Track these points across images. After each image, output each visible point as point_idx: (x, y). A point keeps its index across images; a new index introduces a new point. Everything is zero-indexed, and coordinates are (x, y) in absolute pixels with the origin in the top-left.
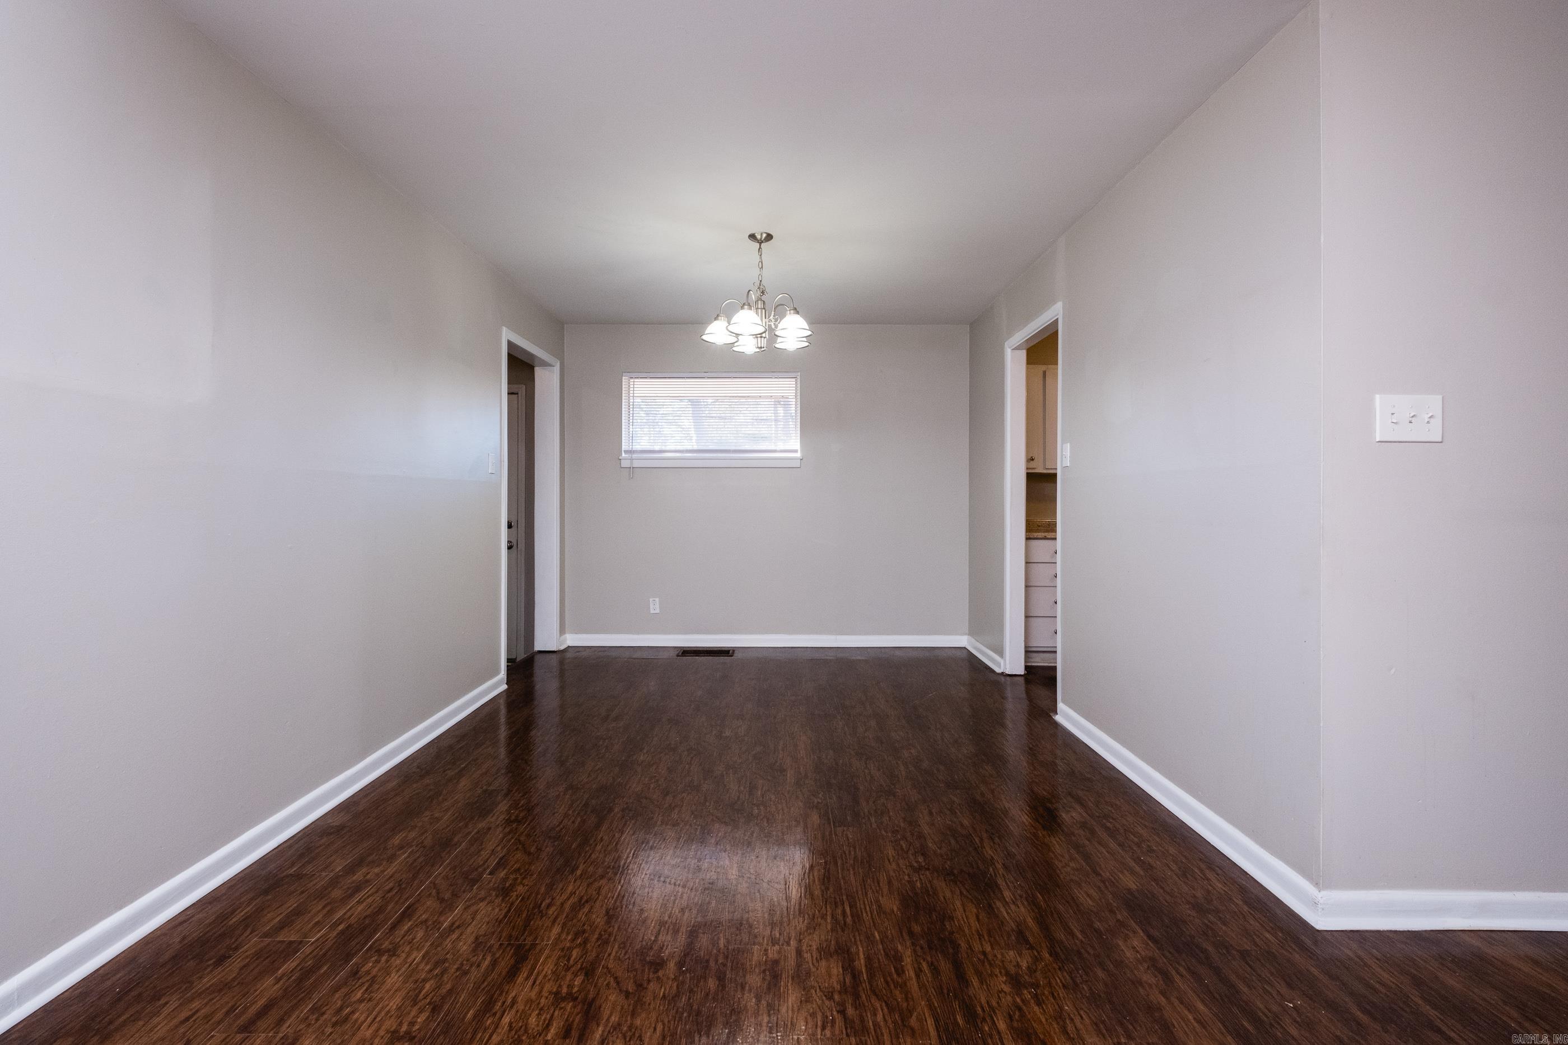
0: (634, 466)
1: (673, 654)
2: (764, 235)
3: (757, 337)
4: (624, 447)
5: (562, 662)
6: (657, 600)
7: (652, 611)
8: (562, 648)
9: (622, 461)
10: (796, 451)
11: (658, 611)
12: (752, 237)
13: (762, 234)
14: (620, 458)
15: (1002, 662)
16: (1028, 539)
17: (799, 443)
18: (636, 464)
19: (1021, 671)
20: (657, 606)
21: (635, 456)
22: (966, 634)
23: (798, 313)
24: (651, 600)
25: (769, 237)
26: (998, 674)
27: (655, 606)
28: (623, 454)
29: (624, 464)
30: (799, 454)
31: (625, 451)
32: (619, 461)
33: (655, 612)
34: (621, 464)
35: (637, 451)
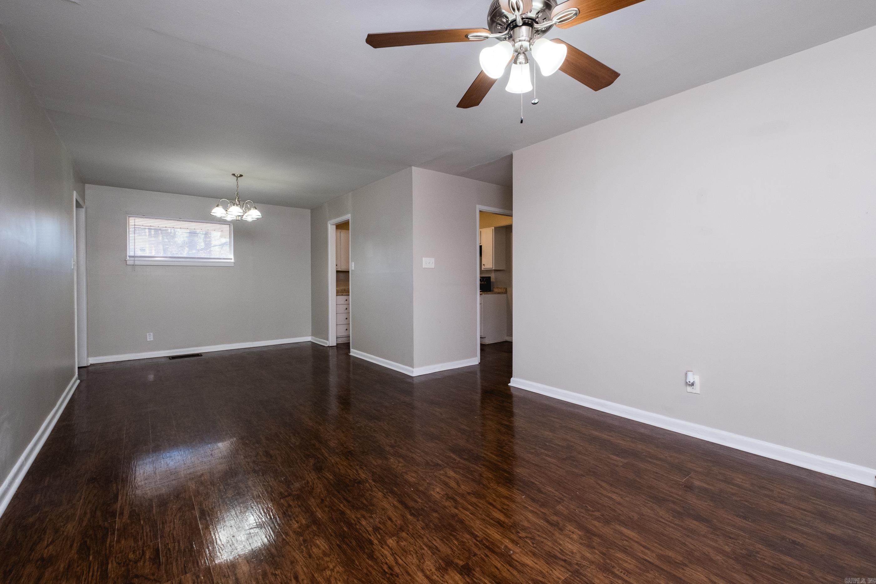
1: (167, 359)
4: (128, 254)
6: (152, 334)
7: (148, 340)
10: (231, 259)
11: (152, 339)
12: (234, 175)
13: (238, 174)
14: (126, 260)
15: (328, 342)
16: (337, 295)
18: (137, 263)
20: (152, 337)
21: (136, 259)
22: (310, 336)
24: (148, 334)
25: (241, 176)
26: (327, 347)
27: (150, 337)
28: (128, 258)
29: (128, 263)
30: (233, 261)
31: (129, 256)
32: (125, 262)
33: (150, 340)
34: (126, 263)
35: (137, 257)
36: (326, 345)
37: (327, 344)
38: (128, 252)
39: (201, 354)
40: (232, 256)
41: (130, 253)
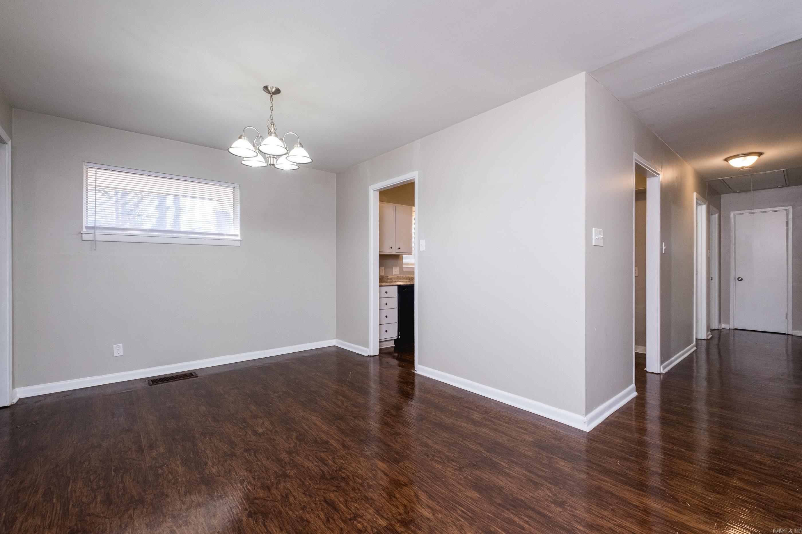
0: (97, 240)
1: (145, 384)
2: (274, 90)
3: (270, 157)
4: (85, 224)
5: (12, 414)
6: (121, 345)
7: (115, 355)
8: (15, 401)
9: (84, 235)
10: (237, 235)
11: (121, 354)
12: (266, 88)
13: (273, 87)
14: (82, 232)
15: (368, 350)
16: (380, 286)
17: (239, 231)
18: (99, 238)
19: (377, 353)
20: (121, 350)
21: (97, 231)
22: (335, 338)
23: (303, 147)
24: (115, 346)
25: (278, 91)
26: (366, 356)
27: (118, 351)
28: (84, 229)
29: (85, 237)
30: (239, 238)
31: (87, 227)
32: (81, 235)
33: (119, 355)
34: (82, 237)
35: (99, 228)
36: (366, 354)
37: (367, 352)
38: (84, 221)
39: (196, 374)
40: (237, 231)
41: (88, 220)
